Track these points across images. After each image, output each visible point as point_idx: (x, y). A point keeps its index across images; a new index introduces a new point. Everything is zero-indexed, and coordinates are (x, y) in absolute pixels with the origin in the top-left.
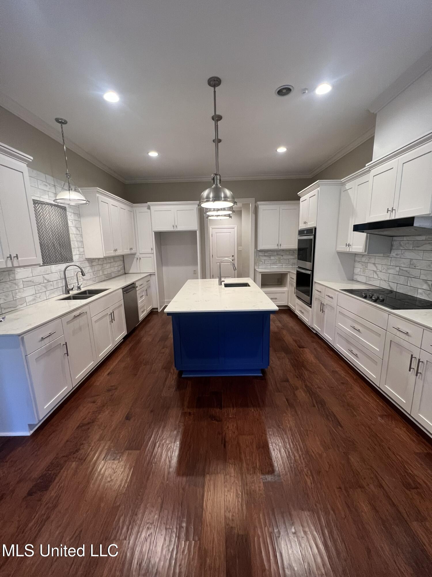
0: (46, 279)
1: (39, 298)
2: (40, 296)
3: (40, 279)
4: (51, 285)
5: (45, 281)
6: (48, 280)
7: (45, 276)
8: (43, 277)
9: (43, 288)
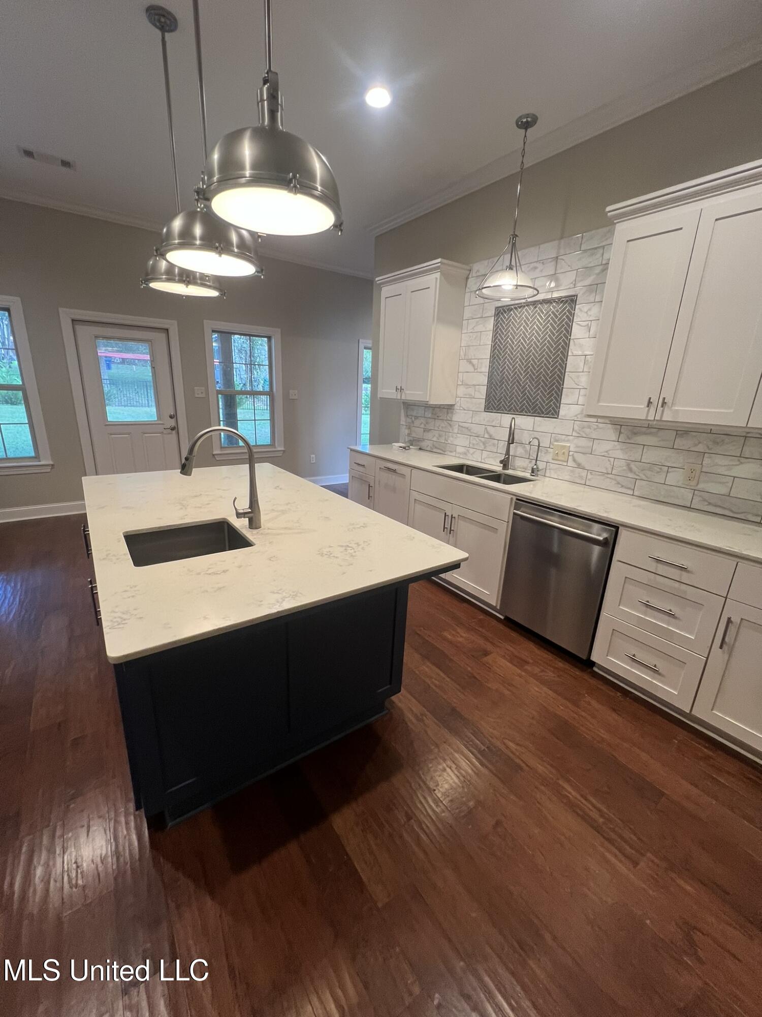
0: (488, 433)
1: (472, 454)
2: (473, 453)
3: (480, 430)
4: (494, 445)
5: (486, 436)
6: (491, 436)
7: (489, 428)
8: (486, 428)
9: (481, 444)
